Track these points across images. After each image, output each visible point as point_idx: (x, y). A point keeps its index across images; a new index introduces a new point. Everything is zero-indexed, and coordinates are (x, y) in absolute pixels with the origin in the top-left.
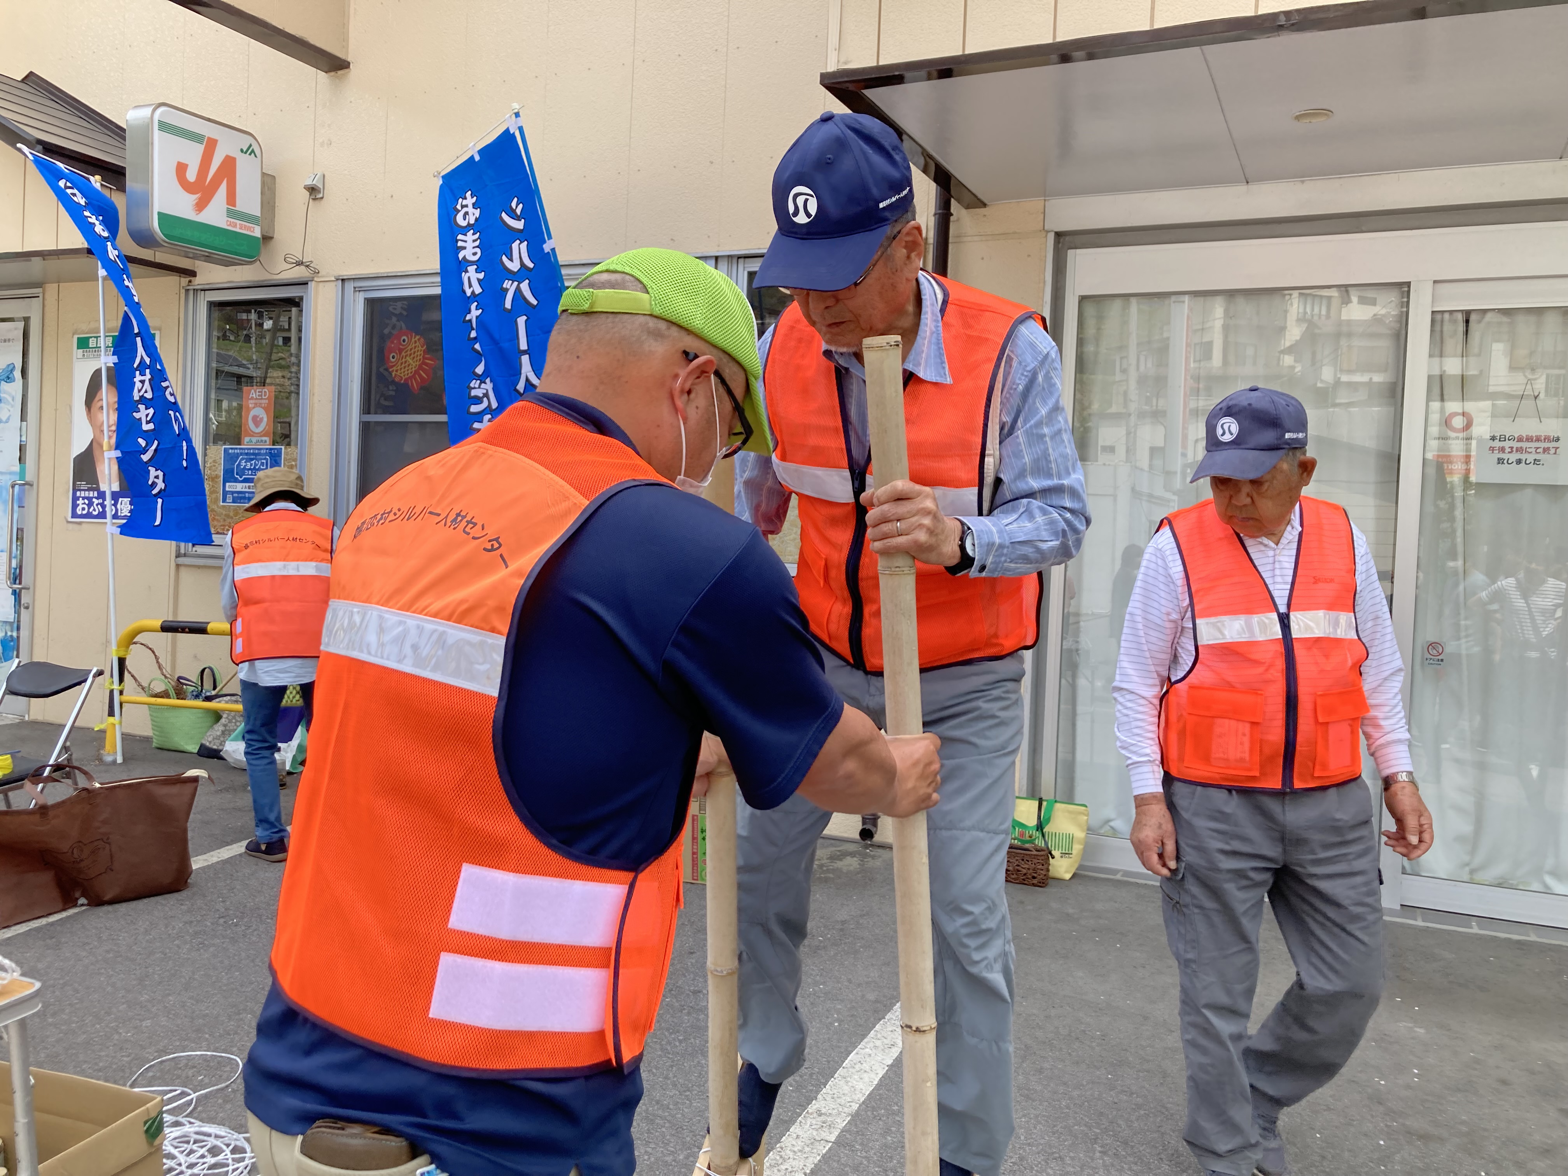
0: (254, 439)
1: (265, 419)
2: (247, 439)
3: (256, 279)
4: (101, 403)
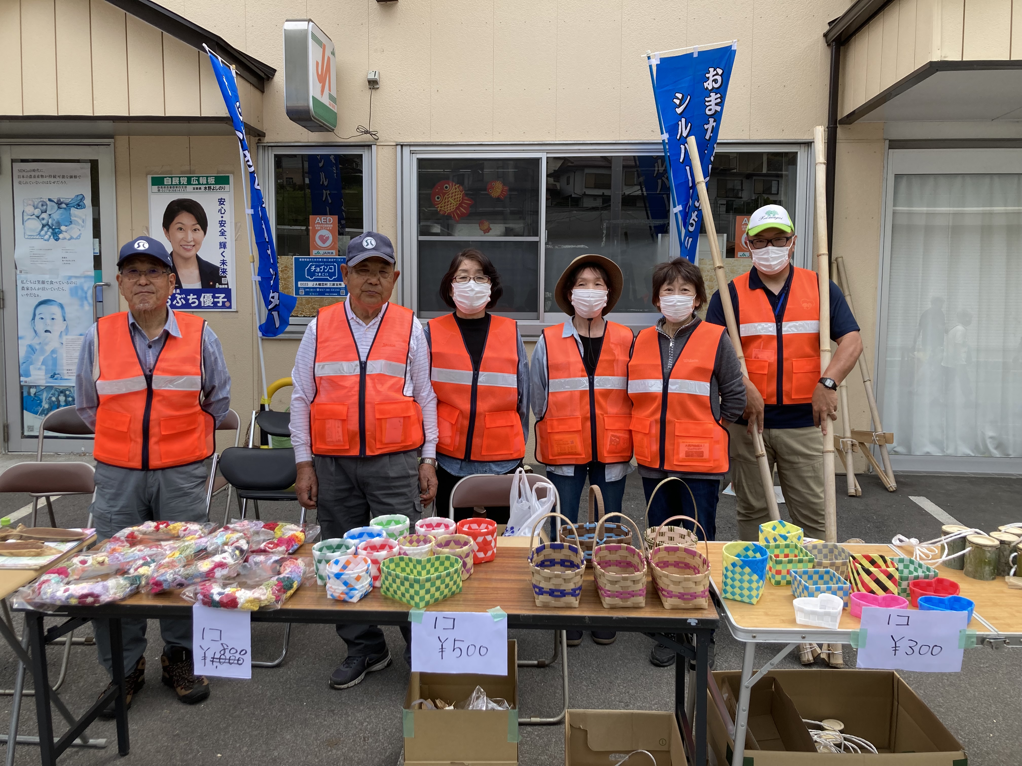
0: (321, 252)
1: (331, 238)
2: (315, 252)
4: (179, 225)
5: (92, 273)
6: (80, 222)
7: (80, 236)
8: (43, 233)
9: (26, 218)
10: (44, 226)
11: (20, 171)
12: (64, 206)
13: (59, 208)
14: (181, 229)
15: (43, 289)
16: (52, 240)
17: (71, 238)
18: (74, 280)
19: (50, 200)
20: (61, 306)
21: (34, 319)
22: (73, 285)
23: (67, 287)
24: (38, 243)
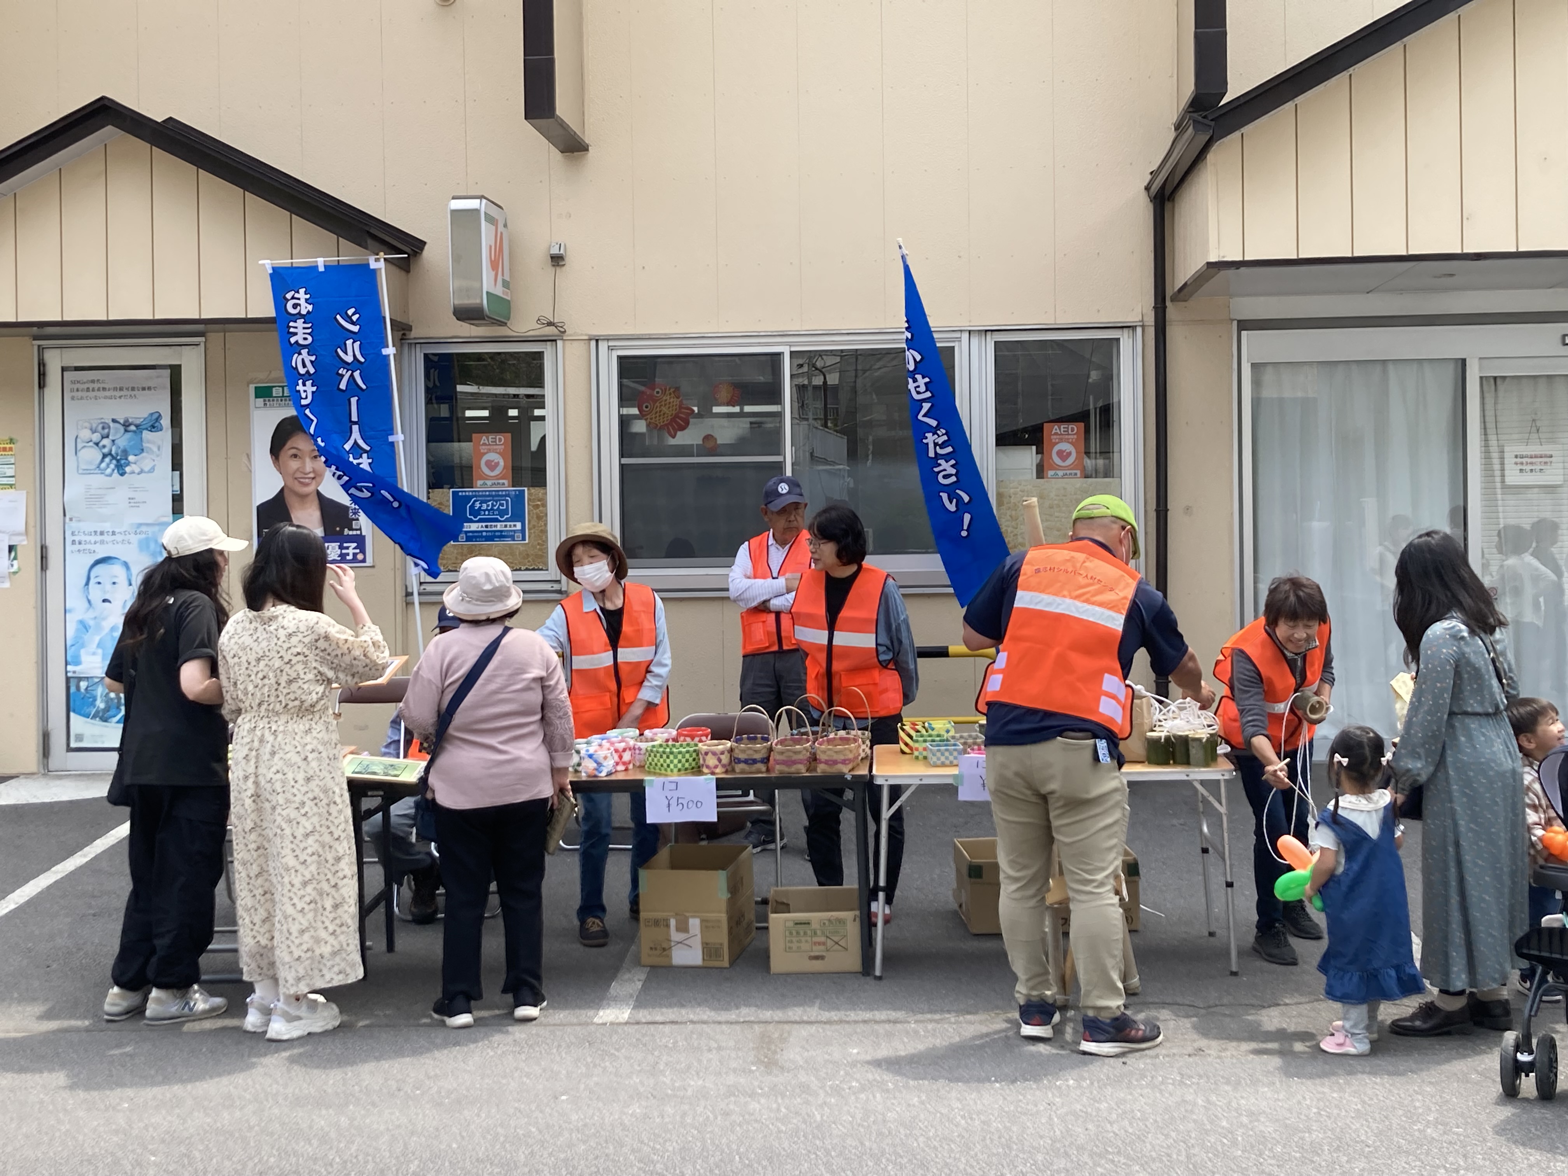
0: (489, 483)
1: (502, 463)
2: (480, 483)
3: (489, 335)
4: (293, 451)
6: (155, 449)
7: (153, 468)
8: (103, 465)
9: (79, 447)
10: (105, 456)
11: (73, 382)
12: (133, 428)
13: (126, 431)
15: (102, 542)
16: (116, 474)
17: (142, 472)
18: (144, 529)
19: (114, 421)
20: (126, 565)
21: (87, 584)
22: (143, 536)
23: (134, 539)
24: (98, 480)
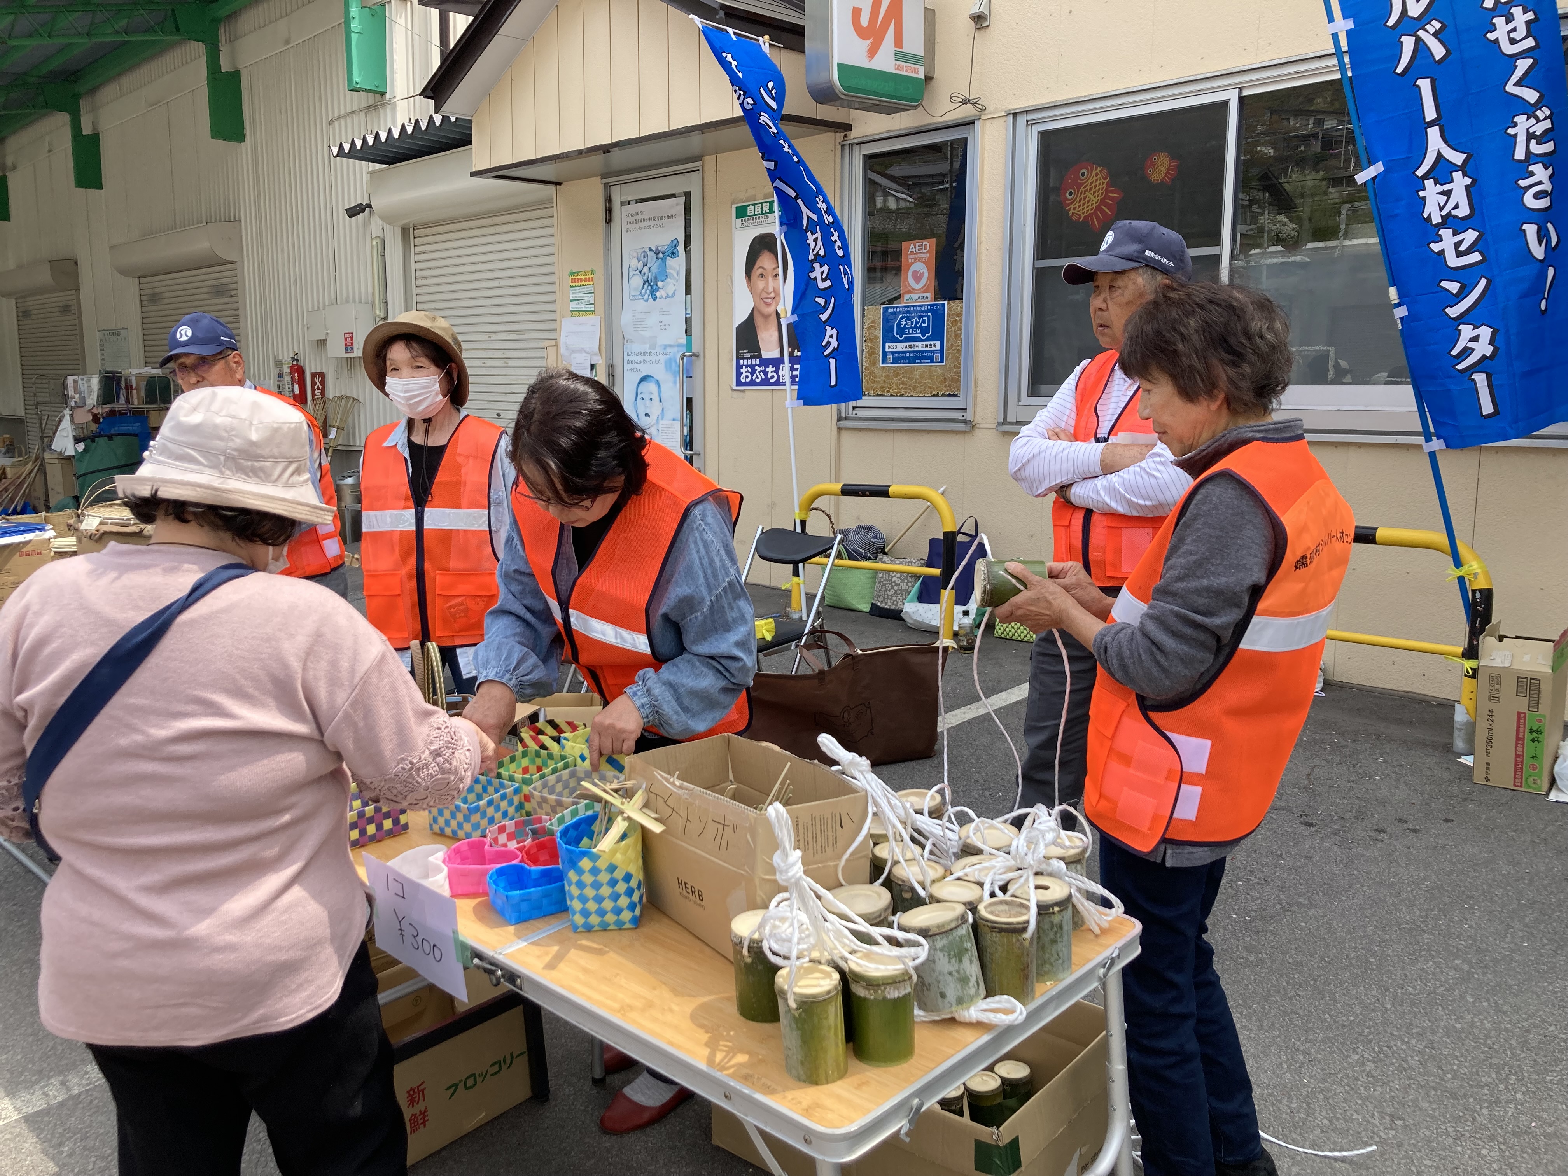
0: (914, 296)
1: (926, 275)
2: (906, 297)
3: (916, 125)
4: (760, 271)
5: (683, 340)
6: (675, 274)
7: (674, 293)
8: (644, 291)
9: (631, 274)
10: (645, 283)
11: (627, 216)
12: (661, 255)
13: (657, 258)
14: (762, 275)
15: (644, 362)
16: (651, 300)
17: (668, 296)
18: (668, 350)
19: (650, 249)
20: (658, 383)
21: (636, 399)
22: (668, 356)
23: (662, 358)
24: (641, 305)
